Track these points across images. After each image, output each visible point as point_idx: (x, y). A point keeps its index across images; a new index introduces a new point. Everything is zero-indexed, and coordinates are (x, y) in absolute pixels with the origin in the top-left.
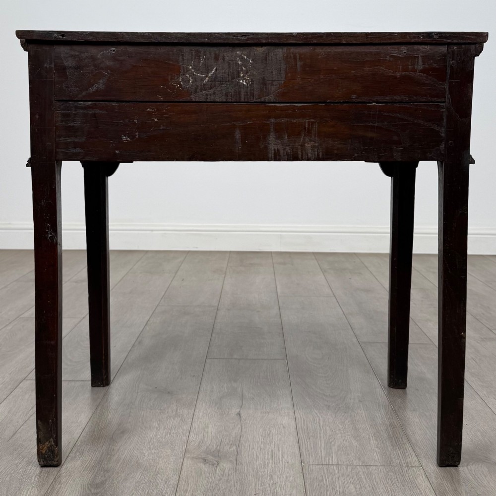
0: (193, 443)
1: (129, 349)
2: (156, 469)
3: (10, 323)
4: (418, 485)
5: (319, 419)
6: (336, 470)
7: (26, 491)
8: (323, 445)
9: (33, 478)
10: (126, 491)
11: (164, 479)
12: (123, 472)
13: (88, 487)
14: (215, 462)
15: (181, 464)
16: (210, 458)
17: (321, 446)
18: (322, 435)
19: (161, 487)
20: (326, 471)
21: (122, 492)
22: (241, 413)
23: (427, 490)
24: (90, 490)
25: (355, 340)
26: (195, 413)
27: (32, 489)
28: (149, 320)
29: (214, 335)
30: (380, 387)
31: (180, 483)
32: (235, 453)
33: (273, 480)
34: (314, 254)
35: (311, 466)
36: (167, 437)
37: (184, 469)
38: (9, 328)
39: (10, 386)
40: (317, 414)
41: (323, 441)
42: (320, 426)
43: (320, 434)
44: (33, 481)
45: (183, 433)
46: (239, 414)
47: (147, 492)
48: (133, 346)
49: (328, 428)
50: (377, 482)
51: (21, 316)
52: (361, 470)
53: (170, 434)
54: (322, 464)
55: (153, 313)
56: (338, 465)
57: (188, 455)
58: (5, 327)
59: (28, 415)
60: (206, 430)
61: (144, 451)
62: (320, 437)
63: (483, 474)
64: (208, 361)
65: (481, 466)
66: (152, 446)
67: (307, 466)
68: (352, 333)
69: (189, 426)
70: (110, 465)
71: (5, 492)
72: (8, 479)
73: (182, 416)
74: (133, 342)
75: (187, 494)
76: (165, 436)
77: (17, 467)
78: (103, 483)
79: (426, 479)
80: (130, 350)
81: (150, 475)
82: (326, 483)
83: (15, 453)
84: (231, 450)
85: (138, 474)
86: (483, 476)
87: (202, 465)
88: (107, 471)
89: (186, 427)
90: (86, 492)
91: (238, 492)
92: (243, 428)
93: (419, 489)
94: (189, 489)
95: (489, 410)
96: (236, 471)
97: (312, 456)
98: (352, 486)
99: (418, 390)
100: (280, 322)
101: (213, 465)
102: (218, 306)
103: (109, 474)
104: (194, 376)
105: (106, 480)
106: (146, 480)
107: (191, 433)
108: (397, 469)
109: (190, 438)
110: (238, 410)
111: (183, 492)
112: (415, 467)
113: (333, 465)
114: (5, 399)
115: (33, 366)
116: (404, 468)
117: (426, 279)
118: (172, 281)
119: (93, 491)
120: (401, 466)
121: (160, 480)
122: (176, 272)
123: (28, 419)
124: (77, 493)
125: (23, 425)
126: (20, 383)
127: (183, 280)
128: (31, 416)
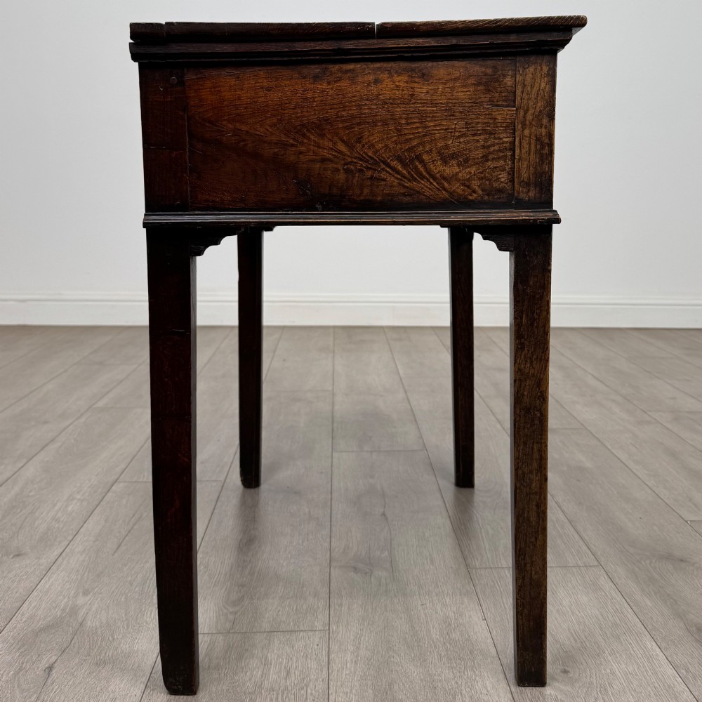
0: (337, 550)
2: (300, 581)
3: (82, 415)
4: (601, 586)
7: (149, 613)
8: (487, 546)
10: (270, 608)
11: (312, 593)
12: (262, 586)
13: (224, 606)
14: (368, 570)
15: (328, 574)
16: (361, 565)
17: (485, 547)
18: (483, 534)
19: (310, 603)
20: (496, 575)
21: (266, 609)
22: (386, 512)
23: (613, 593)
24: (227, 609)
25: (498, 426)
26: (333, 515)
29: (335, 425)
31: (332, 596)
32: (389, 559)
33: (438, 588)
34: (432, 328)
36: (304, 544)
37: (333, 581)
38: (82, 420)
39: (100, 490)
41: (486, 542)
45: (322, 538)
46: (384, 514)
47: (295, 608)
49: (489, 528)
50: (556, 586)
51: (94, 406)
53: (307, 540)
54: (491, 568)
57: (334, 564)
58: (77, 419)
59: (131, 524)
60: (349, 534)
61: (282, 562)
62: (482, 537)
63: (669, 572)
64: (335, 455)
65: (665, 564)
66: (289, 556)
67: (474, 571)
68: (494, 419)
69: (328, 530)
70: (244, 579)
71: (123, 615)
72: (123, 599)
73: (318, 519)
75: (343, 608)
76: (303, 542)
77: (131, 585)
78: (240, 600)
79: (609, 580)
81: (294, 588)
83: (125, 569)
84: (383, 556)
85: (280, 587)
87: (352, 574)
88: (242, 585)
89: (325, 532)
90: (222, 610)
92: (392, 530)
93: (604, 592)
95: (661, 501)
96: (394, 579)
97: (477, 559)
99: (579, 481)
100: (409, 407)
101: (366, 573)
102: (333, 390)
103: (245, 589)
104: (322, 472)
105: (243, 597)
106: (291, 594)
107: (333, 539)
108: (574, 569)
109: (332, 544)
110: (382, 510)
111: (337, 608)
112: (594, 566)
113: (502, 568)
114: (98, 505)
115: (123, 466)
116: (582, 568)
117: (563, 355)
118: (271, 362)
119: (231, 610)
120: (579, 566)
121: (308, 593)
122: (275, 351)
123: (132, 528)
124: (212, 614)
125: (127, 536)
126: (112, 486)
127: (284, 360)
128: (135, 524)
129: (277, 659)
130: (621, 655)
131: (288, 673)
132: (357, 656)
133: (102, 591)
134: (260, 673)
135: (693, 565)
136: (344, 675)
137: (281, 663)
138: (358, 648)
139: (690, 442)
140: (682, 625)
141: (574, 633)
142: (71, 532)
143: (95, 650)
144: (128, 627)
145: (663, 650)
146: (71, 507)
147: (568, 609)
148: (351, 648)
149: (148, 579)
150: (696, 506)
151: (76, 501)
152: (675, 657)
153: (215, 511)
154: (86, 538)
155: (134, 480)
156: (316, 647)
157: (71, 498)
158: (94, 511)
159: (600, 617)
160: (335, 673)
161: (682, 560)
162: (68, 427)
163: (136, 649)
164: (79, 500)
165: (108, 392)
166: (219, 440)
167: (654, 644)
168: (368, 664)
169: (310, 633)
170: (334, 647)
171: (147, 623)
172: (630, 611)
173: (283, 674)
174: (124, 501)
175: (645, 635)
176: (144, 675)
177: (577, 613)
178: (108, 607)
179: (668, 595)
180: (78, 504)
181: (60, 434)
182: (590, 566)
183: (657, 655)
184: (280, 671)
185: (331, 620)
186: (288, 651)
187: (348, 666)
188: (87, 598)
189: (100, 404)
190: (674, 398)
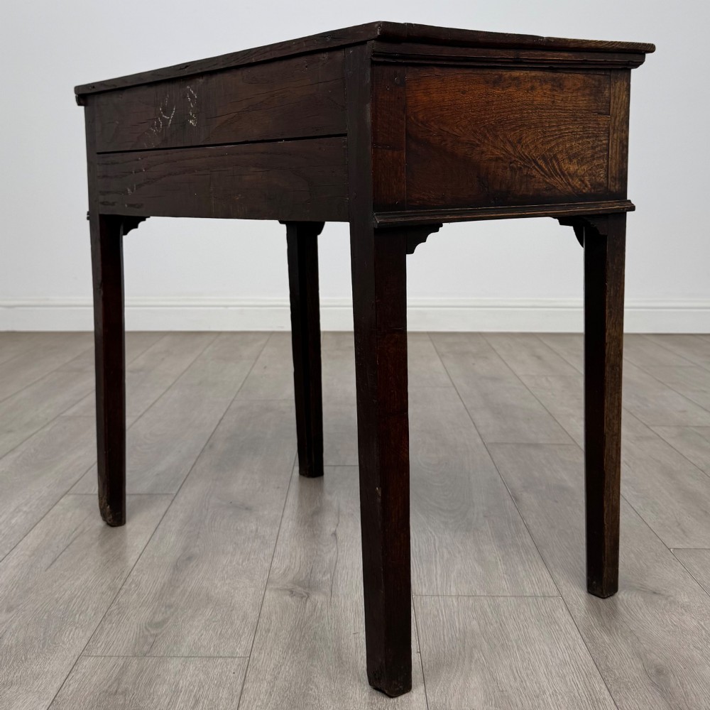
0: (277, 571)
1: (197, 454)
2: (231, 603)
3: (48, 424)
4: (557, 619)
5: (435, 540)
6: (454, 602)
7: (68, 633)
8: (439, 572)
9: (77, 616)
10: (193, 632)
11: (240, 616)
12: (190, 608)
13: (146, 627)
14: (304, 594)
15: (261, 597)
16: (299, 589)
17: (436, 572)
18: (438, 558)
19: (237, 626)
20: (442, 604)
21: (188, 633)
22: (338, 532)
23: (568, 626)
24: (148, 631)
25: (479, 441)
26: (280, 533)
27: (76, 629)
28: (222, 419)
30: (510, 498)
31: (261, 620)
32: (330, 583)
34: (429, 333)
35: (424, 598)
36: (244, 564)
37: (266, 604)
38: (47, 429)
39: (48, 502)
40: (431, 533)
41: (439, 567)
42: (435, 548)
43: (435, 557)
44: (77, 620)
45: (264, 558)
46: (335, 534)
47: (219, 632)
48: (203, 450)
49: (445, 550)
50: (506, 618)
51: (64, 415)
52: (486, 602)
53: (248, 560)
54: (438, 596)
55: (227, 409)
56: (458, 596)
57: (271, 586)
58: (42, 428)
59: (71, 538)
60: (294, 554)
61: (216, 582)
62: (436, 561)
63: (638, 604)
65: (635, 596)
66: (226, 576)
67: (419, 598)
68: (476, 432)
69: (272, 549)
70: (174, 599)
71: (42, 634)
72: (45, 618)
73: (264, 537)
74: (202, 446)
75: (270, 634)
76: (243, 562)
77: (57, 602)
78: (164, 621)
79: (567, 612)
80: (198, 457)
81: (223, 611)
82: (443, 619)
83: (54, 586)
84: (324, 579)
85: (208, 610)
86: (637, 608)
87: (288, 598)
88: (170, 606)
89: (269, 551)
90: (143, 632)
91: (333, 631)
92: (340, 551)
93: (559, 626)
94: (272, 628)
95: (646, 525)
96: (330, 605)
97: (425, 585)
98: (474, 622)
99: (557, 502)
101: (302, 597)
103: (172, 610)
104: (278, 488)
105: (168, 619)
106: (219, 617)
107: (275, 559)
108: (530, 600)
109: (274, 565)
110: (333, 529)
111: (264, 632)
112: (553, 597)
113: (451, 596)
114: (42, 518)
115: (77, 477)
116: (539, 599)
117: (568, 363)
118: (251, 369)
119: (152, 632)
120: (536, 597)
121: (236, 617)
122: (258, 358)
123: (71, 543)
124: (132, 634)
125: (64, 551)
126: (61, 498)
127: (265, 368)
128: (75, 539)
129: (188, 687)
130: (563, 698)
131: (197, 702)
132: (273, 687)
133: (26, 608)
134: (168, 700)
135: (667, 599)
136: (254, 707)
137: (192, 691)
138: (276, 678)
139: (692, 460)
140: (640, 666)
141: (515, 671)
142: (9, 545)
143: (5, 670)
144: (43, 647)
145: (612, 693)
146: (16, 519)
147: (515, 644)
148: (269, 677)
149: (75, 597)
150: (684, 532)
151: (21, 513)
152: (624, 702)
153: (160, 526)
154: (22, 552)
155: (84, 492)
156: (232, 675)
157: (17, 510)
158: (36, 524)
159: (548, 653)
160: (245, 705)
161: (655, 593)
162: (31, 435)
163: (46, 670)
164: (25, 512)
165: (81, 400)
166: (180, 452)
167: (604, 686)
168: (283, 696)
169: (229, 660)
170: (251, 676)
171: (63, 643)
172: (584, 647)
173: (191, 703)
174: (69, 515)
175: (595, 676)
176: (47, 698)
177: (524, 648)
178: (28, 625)
179: (631, 631)
180: (23, 517)
181: (21, 443)
182: (549, 597)
183: (604, 699)
184: (189, 700)
185: (254, 646)
186: (202, 679)
187: (262, 697)
188: (11, 615)
189: (70, 413)
190: (684, 411)
